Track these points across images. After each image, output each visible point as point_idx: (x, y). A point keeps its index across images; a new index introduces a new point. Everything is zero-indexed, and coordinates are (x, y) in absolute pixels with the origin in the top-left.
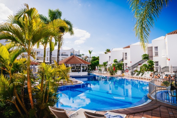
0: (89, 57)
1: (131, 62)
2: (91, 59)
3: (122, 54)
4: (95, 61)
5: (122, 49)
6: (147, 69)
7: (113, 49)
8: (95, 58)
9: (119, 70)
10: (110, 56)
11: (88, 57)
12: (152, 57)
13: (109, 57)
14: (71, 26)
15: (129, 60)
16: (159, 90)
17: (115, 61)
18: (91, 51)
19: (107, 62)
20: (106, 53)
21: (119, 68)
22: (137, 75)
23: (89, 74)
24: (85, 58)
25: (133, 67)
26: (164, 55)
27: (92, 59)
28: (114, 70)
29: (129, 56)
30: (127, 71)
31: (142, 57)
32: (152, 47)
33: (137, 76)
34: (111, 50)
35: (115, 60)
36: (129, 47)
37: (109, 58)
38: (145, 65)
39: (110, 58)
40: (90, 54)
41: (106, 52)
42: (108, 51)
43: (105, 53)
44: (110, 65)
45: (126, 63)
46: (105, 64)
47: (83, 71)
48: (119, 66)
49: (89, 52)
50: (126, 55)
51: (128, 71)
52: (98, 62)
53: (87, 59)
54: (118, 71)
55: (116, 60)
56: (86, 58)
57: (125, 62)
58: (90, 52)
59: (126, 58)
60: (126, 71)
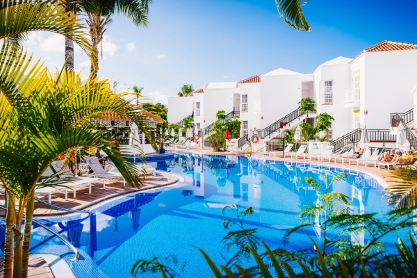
1: (262, 118)
6: (312, 136)
10: (198, 103)
13: (195, 105)
15: (255, 113)
17: (222, 115)
18: (138, 89)
20: (181, 95)
22: (293, 150)
23: (162, 151)
25: (269, 129)
26: (352, 102)
28: (227, 138)
30: (255, 139)
32: (311, 83)
33: (292, 154)
35: (220, 112)
37: (196, 107)
38: (307, 126)
39: (198, 107)
41: (182, 92)
42: (188, 90)
46: (188, 123)
50: (246, 101)
51: (258, 139)
55: (223, 112)
57: (242, 117)
58: (138, 92)
59: (245, 109)
60: (253, 139)
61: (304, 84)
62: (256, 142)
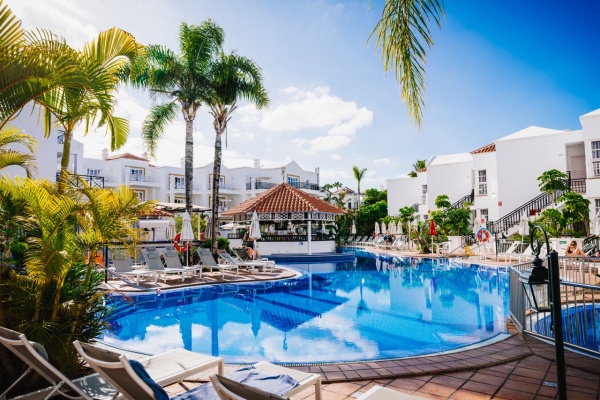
0: (356, 192)
1: (500, 204)
2: (362, 199)
3: (470, 174)
4: (373, 205)
5: (467, 157)
6: (561, 229)
7: (434, 158)
8: (378, 193)
9: (456, 235)
10: (426, 186)
11: (350, 192)
12: (582, 181)
13: (421, 189)
14: (254, 74)
15: (493, 196)
16: (571, 302)
17: (442, 202)
18: (360, 171)
19: (415, 208)
20: (414, 175)
21: (456, 228)
22: (518, 250)
23: (339, 250)
24: (340, 194)
25: (509, 221)
27: (366, 198)
28: (432, 234)
29: (492, 183)
30: (484, 236)
31: (540, 182)
32: (581, 145)
33: (514, 256)
34: (426, 164)
35: (440, 198)
36: (492, 148)
37: (421, 194)
38: (553, 214)
39: (425, 192)
40: (359, 180)
41: (415, 171)
42: (421, 166)
43: (409, 177)
44: (426, 217)
45: (484, 208)
46: (407, 215)
47: (319, 237)
48: (456, 220)
49: (353, 173)
50: (485, 179)
51: (487, 236)
52: (384, 210)
53: (347, 197)
54: (449, 238)
55: (445, 197)
56: (342, 196)
57: (479, 203)
58: (359, 176)
59: (483, 191)
60: (480, 236)
61: (569, 147)
62: (485, 240)
